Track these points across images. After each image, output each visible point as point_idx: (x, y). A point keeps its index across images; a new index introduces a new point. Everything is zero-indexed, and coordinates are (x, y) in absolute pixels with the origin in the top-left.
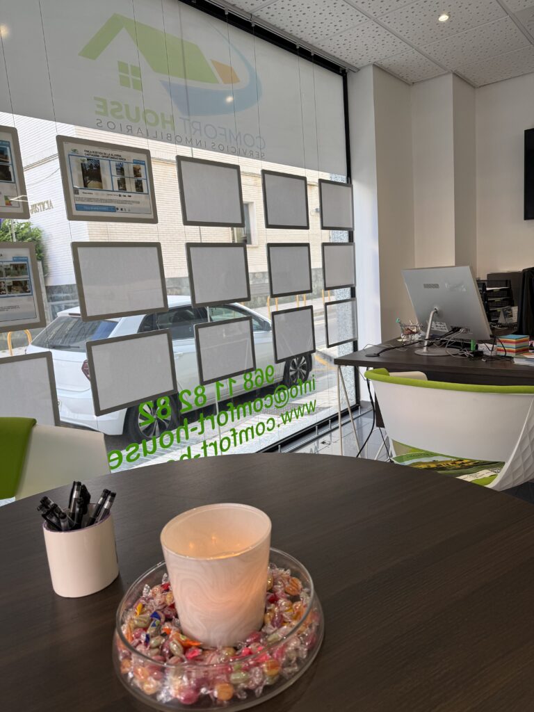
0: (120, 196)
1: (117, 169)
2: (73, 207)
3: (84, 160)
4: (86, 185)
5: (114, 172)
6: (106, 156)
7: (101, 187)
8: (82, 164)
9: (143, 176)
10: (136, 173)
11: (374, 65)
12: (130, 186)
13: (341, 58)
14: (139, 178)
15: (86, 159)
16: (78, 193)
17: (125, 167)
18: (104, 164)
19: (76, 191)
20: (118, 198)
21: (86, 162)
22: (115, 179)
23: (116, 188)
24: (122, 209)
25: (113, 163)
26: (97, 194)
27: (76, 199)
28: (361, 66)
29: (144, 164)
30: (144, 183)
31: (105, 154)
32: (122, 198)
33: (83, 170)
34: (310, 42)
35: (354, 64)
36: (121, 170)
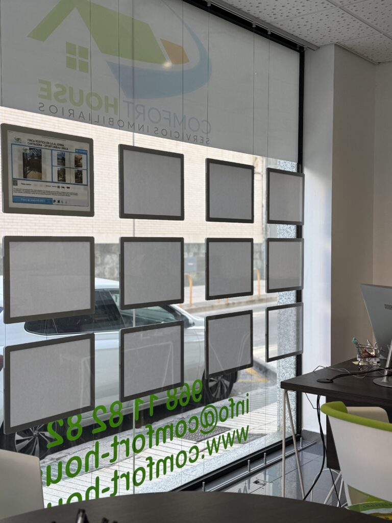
0: (59, 187)
1: (58, 159)
2: (11, 199)
3: (26, 150)
4: (25, 176)
5: (55, 163)
6: (48, 145)
7: (41, 178)
8: (23, 153)
9: (84, 167)
10: (78, 163)
11: (336, 45)
12: (70, 177)
13: (300, 36)
14: (80, 169)
15: (28, 148)
16: (17, 185)
17: (67, 157)
18: (46, 153)
19: (15, 182)
20: (56, 189)
21: (28, 152)
22: (56, 170)
23: (56, 179)
24: (59, 202)
25: (55, 153)
26: (35, 185)
27: (14, 190)
28: (321, 45)
29: (86, 154)
30: (84, 173)
31: (48, 143)
32: (61, 190)
33: (24, 159)
34: (268, 21)
35: (314, 43)
36: (62, 160)
